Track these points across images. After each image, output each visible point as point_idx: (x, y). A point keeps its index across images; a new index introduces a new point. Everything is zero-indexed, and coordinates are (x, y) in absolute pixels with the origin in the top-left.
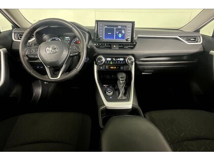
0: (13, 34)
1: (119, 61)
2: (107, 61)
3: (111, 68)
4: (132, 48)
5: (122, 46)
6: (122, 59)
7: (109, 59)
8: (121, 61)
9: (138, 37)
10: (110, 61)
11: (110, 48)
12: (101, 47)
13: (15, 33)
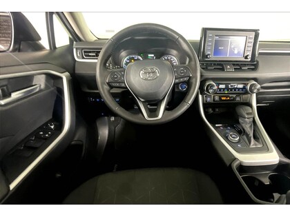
0: (75, 50)
1: (237, 88)
2: (220, 89)
3: (223, 98)
4: (253, 69)
5: (238, 66)
6: (241, 86)
7: (222, 86)
8: (239, 89)
9: (260, 54)
10: (224, 89)
11: (222, 69)
12: (209, 68)
13: (77, 49)
